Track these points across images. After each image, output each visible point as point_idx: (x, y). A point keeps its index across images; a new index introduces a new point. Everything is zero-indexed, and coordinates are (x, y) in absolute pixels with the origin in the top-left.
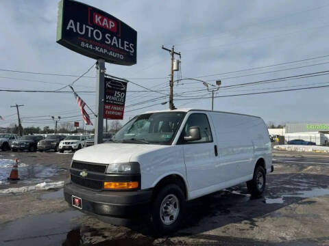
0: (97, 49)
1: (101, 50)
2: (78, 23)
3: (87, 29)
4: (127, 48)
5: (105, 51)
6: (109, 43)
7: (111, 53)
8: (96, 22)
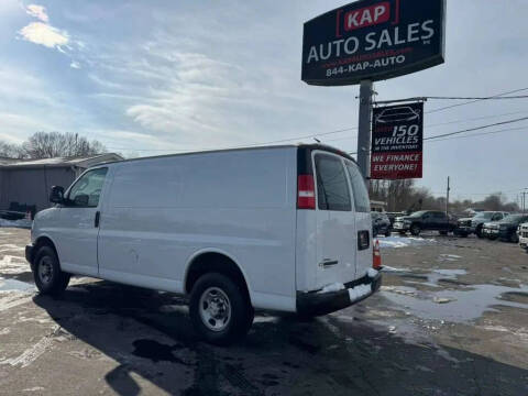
0: (351, 68)
1: (359, 66)
2: (321, 46)
3: (334, 47)
4: (413, 36)
5: (366, 64)
6: (373, 46)
7: (377, 63)
8: (350, 25)
